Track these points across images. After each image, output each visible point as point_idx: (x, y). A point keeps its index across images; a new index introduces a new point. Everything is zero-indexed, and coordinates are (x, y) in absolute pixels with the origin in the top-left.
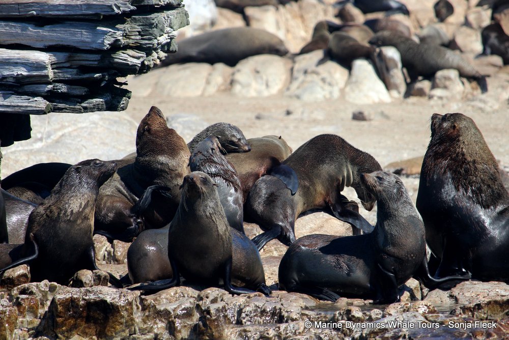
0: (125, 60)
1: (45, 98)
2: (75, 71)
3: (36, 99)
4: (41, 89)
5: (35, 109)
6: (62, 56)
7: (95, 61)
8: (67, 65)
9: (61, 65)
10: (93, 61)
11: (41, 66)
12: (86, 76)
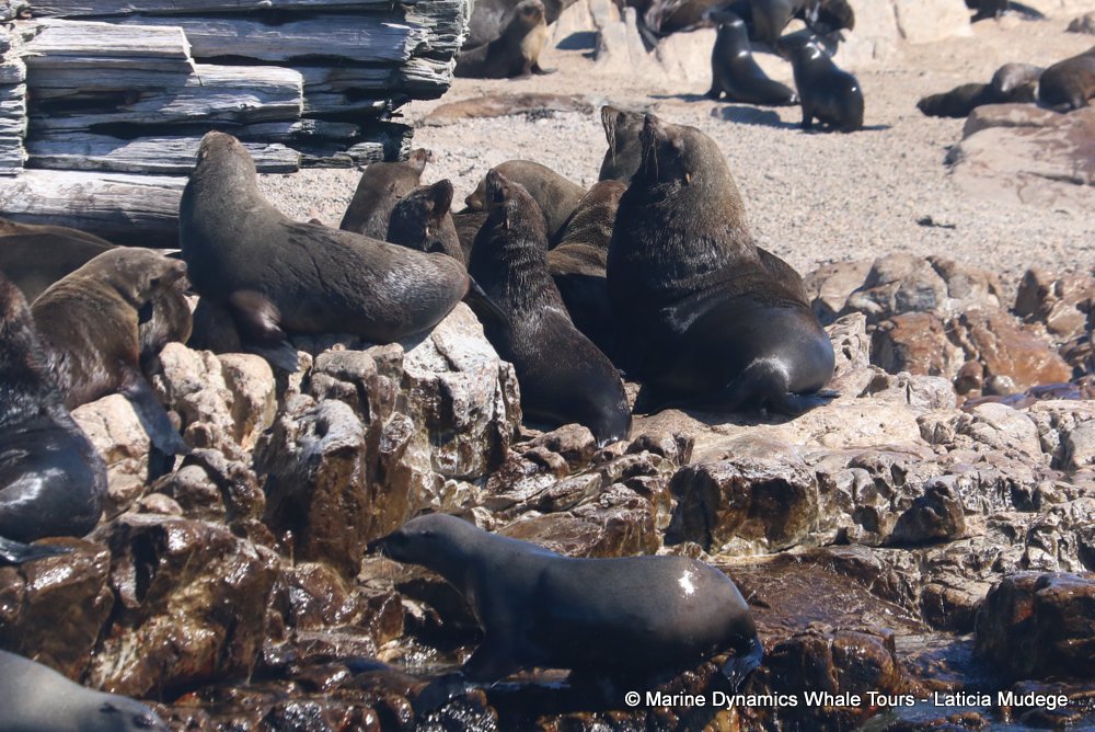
0: (427, 76)
1: (288, 144)
2: (341, 97)
3: (273, 146)
4: (281, 131)
5: (278, 164)
6: (319, 74)
7: (378, 80)
8: (327, 88)
9: (315, 89)
10: (374, 80)
11: (286, 92)
12: (359, 105)
